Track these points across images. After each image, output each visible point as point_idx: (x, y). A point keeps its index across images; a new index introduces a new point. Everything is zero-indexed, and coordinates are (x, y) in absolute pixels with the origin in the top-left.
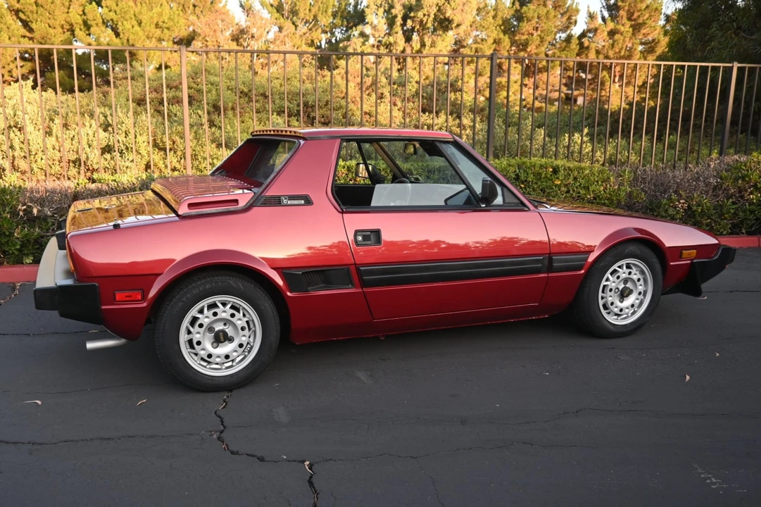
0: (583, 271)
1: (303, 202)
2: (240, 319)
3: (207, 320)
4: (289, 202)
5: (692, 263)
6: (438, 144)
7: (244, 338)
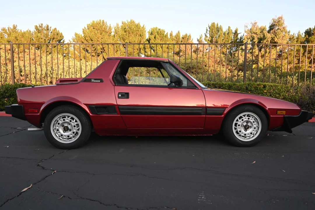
0: (223, 116)
1: (99, 81)
2: (73, 123)
3: (61, 122)
4: (94, 81)
5: (284, 117)
6: (161, 63)
7: (74, 130)
